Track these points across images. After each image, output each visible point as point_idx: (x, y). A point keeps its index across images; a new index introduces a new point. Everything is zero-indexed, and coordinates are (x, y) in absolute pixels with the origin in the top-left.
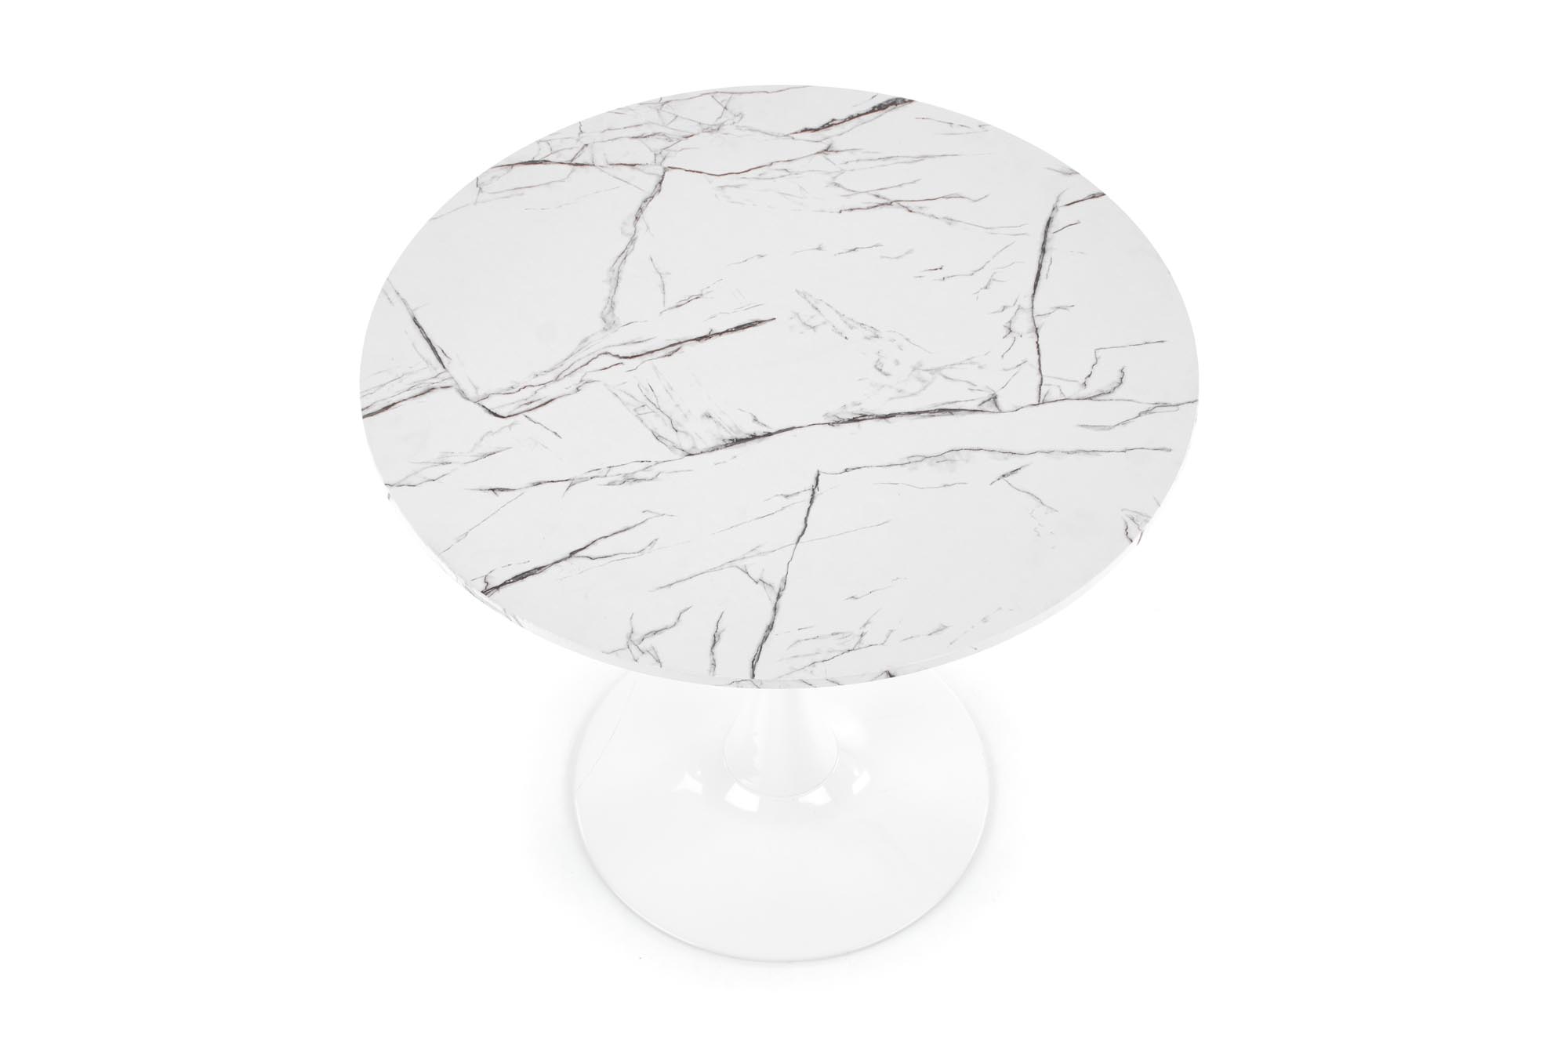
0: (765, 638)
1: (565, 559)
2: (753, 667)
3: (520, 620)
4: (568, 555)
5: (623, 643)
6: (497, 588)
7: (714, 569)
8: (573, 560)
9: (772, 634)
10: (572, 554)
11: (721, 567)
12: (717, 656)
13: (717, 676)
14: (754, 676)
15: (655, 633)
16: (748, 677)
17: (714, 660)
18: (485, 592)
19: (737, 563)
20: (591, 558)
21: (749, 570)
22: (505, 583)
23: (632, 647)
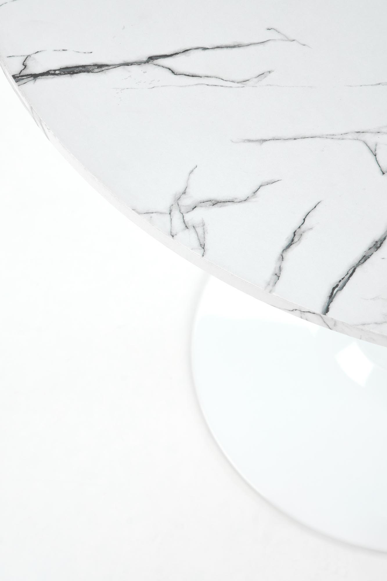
0: (365, 258)
1: (139, 63)
2: (331, 297)
3: (46, 130)
4: (145, 59)
5: (164, 205)
6: (35, 76)
7: (332, 137)
8: (150, 68)
9: (377, 256)
10: (151, 58)
11: (343, 136)
12: (286, 265)
13: (274, 294)
14: (327, 310)
15: (215, 203)
16: (319, 308)
17: (280, 269)
18: (17, 78)
19: (367, 137)
20: (173, 72)
21: (378, 152)
22: (47, 73)
23: (176, 215)
